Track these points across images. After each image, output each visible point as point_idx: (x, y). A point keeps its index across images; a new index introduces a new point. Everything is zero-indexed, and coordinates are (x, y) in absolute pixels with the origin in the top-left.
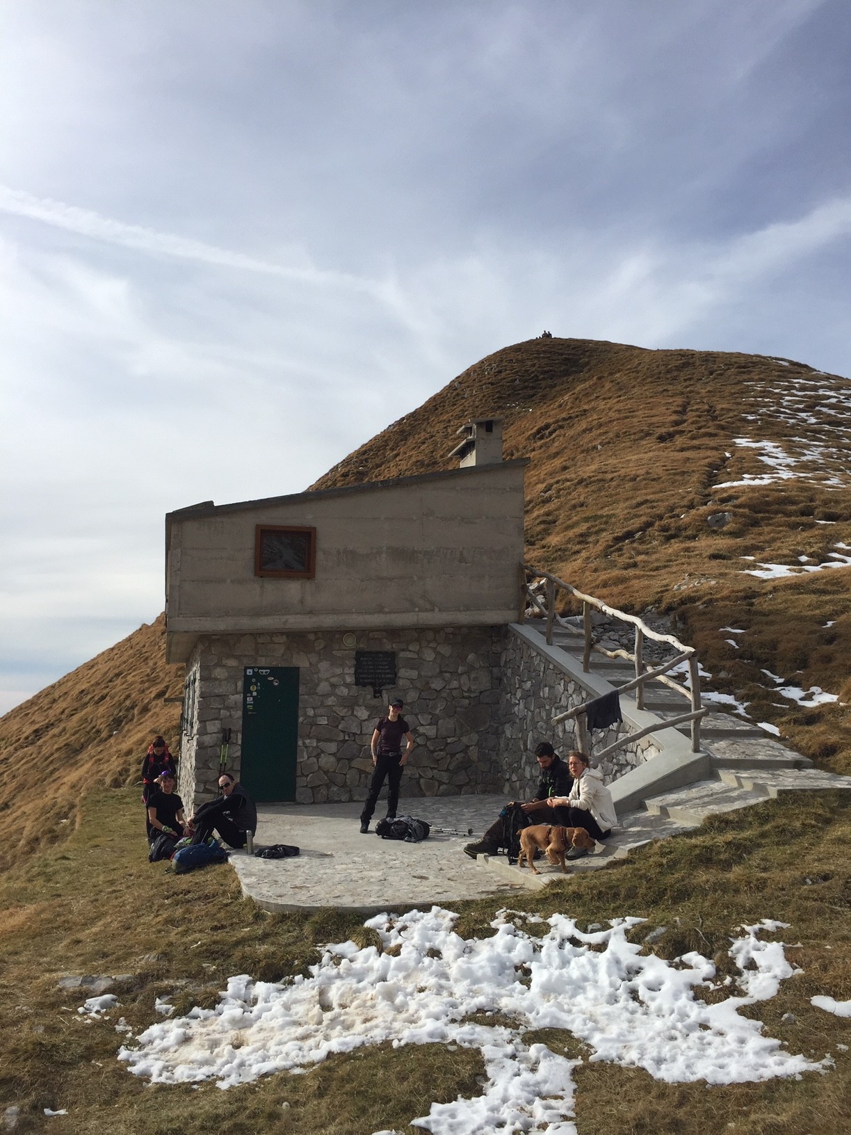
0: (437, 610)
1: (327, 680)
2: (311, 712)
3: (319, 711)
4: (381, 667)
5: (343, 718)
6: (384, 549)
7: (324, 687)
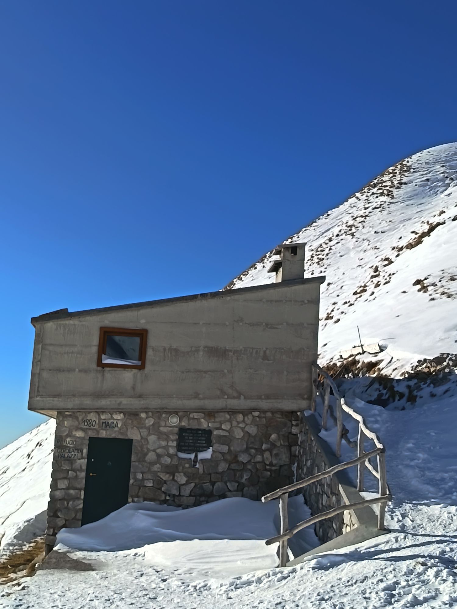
0: (242, 397)
1: (154, 451)
2: (140, 476)
3: (146, 476)
4: (199, 441)
5: (165, 482)
6: (202, 348)
7: (151, 456)
